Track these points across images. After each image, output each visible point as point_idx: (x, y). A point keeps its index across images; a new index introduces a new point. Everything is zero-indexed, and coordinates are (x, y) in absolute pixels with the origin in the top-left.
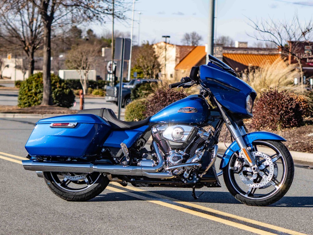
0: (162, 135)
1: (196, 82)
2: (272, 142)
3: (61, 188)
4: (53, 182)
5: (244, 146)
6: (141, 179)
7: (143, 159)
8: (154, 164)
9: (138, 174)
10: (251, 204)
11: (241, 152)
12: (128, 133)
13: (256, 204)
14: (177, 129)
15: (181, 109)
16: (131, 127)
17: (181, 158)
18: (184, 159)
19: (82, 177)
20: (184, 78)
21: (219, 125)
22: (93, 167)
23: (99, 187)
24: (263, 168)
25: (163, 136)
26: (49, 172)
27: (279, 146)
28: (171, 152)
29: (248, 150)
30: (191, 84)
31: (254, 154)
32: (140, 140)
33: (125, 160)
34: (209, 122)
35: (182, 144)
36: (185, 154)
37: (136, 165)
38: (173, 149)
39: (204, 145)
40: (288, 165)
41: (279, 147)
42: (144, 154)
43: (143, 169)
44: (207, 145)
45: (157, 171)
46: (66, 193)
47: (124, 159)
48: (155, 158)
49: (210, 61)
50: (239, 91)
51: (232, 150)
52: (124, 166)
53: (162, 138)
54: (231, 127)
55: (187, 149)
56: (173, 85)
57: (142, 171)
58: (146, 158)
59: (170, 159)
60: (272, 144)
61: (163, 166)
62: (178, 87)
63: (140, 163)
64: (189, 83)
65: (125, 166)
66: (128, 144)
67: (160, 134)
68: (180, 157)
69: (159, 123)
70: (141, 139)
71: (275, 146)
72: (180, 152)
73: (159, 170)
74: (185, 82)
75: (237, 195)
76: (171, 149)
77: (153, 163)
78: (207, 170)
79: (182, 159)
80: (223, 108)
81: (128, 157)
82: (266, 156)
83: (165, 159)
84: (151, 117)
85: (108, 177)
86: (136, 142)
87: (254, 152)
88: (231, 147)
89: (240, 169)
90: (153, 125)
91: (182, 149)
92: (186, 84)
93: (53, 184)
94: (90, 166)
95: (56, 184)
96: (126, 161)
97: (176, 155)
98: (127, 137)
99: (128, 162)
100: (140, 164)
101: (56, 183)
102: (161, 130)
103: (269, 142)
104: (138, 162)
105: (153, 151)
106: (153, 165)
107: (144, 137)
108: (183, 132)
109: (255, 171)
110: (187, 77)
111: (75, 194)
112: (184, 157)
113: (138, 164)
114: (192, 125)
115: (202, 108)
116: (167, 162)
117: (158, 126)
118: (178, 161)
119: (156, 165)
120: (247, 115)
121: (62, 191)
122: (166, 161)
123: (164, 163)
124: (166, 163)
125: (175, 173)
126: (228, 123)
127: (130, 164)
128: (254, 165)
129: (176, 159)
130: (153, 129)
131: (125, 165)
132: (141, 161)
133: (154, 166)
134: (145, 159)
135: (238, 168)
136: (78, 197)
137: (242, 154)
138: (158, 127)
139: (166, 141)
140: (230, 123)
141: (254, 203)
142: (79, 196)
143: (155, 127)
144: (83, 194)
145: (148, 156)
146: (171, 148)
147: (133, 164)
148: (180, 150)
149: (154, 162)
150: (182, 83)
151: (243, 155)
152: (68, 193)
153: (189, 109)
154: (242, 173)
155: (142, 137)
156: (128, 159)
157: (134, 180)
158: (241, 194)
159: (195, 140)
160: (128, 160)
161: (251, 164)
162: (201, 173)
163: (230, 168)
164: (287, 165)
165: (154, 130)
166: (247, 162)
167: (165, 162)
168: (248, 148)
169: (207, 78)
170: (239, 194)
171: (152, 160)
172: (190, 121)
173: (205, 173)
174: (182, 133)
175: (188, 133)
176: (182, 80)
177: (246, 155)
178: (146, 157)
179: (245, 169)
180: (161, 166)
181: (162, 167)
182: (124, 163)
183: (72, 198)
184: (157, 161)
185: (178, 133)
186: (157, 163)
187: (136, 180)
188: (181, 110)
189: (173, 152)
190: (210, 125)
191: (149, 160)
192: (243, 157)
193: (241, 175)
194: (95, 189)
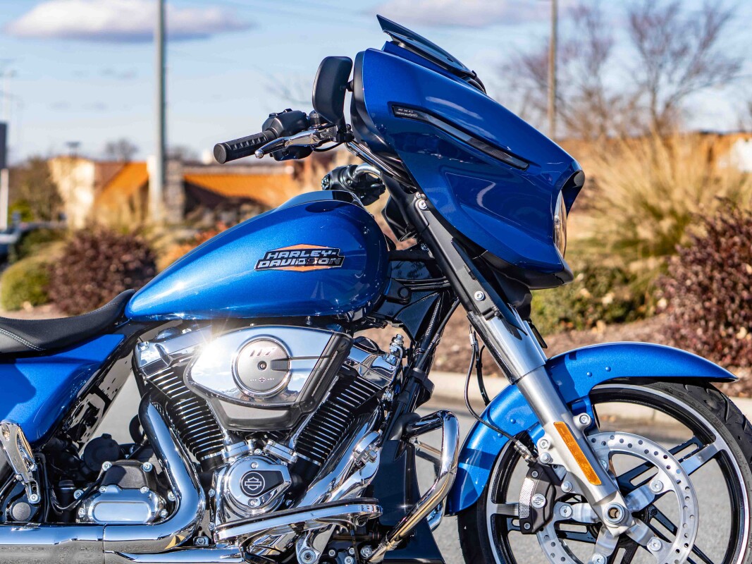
0: (185, 375)
1: (332, 132)
2: (677, 387)
5: (558, 413)
7: (103, 489)
8: (156, 510)
9: (82, 561)
11: (547, 436)
12: (30, 373)
14: (257, 347)
15: (269, 256)
16: (41, 346)
17: (281, 482)
18: (296, 480)
20: (280, 116)
21: (433, 319)
24: (642, 507)
25: (190, 379)
27: (711, 404)
28: (230, 451)
29: (580, 431)
30: (312, 142)
31: (605, 443)
32: (84, 403)
33: (21, 496)
35: (282, 413)
36: (293, 457)
37: (71, 518)
38: (239, 437)
39: (376, 411)
41: (712, 410)
42: (106, 466)
43: (104, 536)
44: (387, 415)
45: (172, 544)
47: (14, 492)
48: (159, 482)
49: (390, 39)
50: (525, 165)
51: (499, 430)
52: (13, 529)
53: (186, 389)
54: (496, 328)
55: (302, 434)
56: (232, 146)
57: (101, 546)
58: (115, 482)
59: (228, 482)
60: (679, 396)
61: (200, 517)
62: (257, 152)
63: (91, 508)
64: (306, 138)
65: (21, 529)
66: (30, 420)
67: (178, 372)
68: (278, 473)
69: (167, 321)
70: (93, 399)
71: (692, 406)
72: (273, 451)
73: (182, 538)
74: (283, 134)
76: (227, 438)
77: (152, 505)
78: (403, 532)
79: (287, 481)
80: (461, 241)
81: (32, 483)
82: (656, 453)
83: (207, 483)
84: (131, 295)
86: (66, 414)
87: (600, 438)
88: (494, 416)
89: (546, 515)
90: (141, 332)
91: (279, 432)
92: (293, 140)
96: (26, 501)
97: (258, 466)
98: (27, 391)
99: (32, 505)
100: (90, 513)
102: (183, 352)
103: (666, 390)
104: (80, 505)
105: (151, 448)
106: (149, 516)
107: (102, 387)
108: (288, 359)
109: (619, 524)
110: (289, 110)
112: (293, 469)
113: (81, 512)
114: (321, 324)
115: (357, 246)
116: (214, 497)
117: (163, 335)
118: (270, 493)
119: (164, 513)
120: (558, 274)
122: (211, 492)
123: (203, 503)
124: (210, 504)
125: (258, 548)
126: (482, 310)
127: (42, 516)
128: (612, 496)
129: (261, 483)
130: (143, 348)
131: (19, 525)
132: (95, 501)
133: (157, 519)
134: (113, 489)
135: (533, 512)
137: (551, 447)
138: (161, 340)
139: (202, 402)
140: (490, 310)
143: (152, 341)
145: (124, 472)
146: (230, 433)
147: (56, 513)
148: (270, 442)
149: (156, 499)
150: (270, 139)
151: (554, 450)
153: (309, 251)
154: (550, 528)
155: (94, 389)
156: (34, 491)
159: (335, 392)
160: (34, 498)
161: (596, 492)
162: (374, 545)
163: (492, 508)
165: (148, 354)
166: (575, 484)
167: (207, 497)
168: (577, 419)
169: (394, 106)
171: (144, 490)
172: (310, 306)
173: (391, 545)
174: (282, 365)
175: (312, 364)
176: (268, 126)
177: (573, 450)
178: (116, 477)
179: (565, 511)
180: (190, 521)
181: (194, 524)
182: (18, 510)
184: (170, 495)
185: (262, 364)
186: (170, 506)
188: (271, 259)
189: (243, 450)
190: (394, 322)
191: (130, 494)
192: (557, 460)
193: (549, 543)
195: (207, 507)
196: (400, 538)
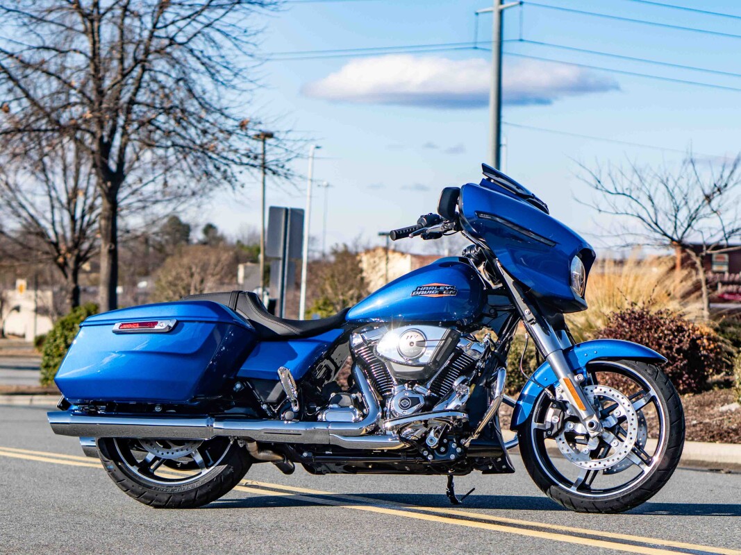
0: (374, 350)
1: (452, 225)
2: (632, 362)
3: (140, 478)
4: (120, 464)
5: (566, 373)
6: (327, 452)
7: (331, 406)
8: (357, 417)
9: (319, 439)
10: (585, 508)
11: (561, 386)
12: (295, 346)
13: (597, 508)
14: (409, 334)
15: (419, 289)
16: (301, 333)
17: (419, 402)
18: (427, 403)
19: (187, 450)
20: (426, 217)
21: (508, 325)
22: (215, 425)
23: (228, 473)
24: (613, 425)
25: (376, 351)
26: (111, 439)
27: (649, 371)
28: (396, 389)
29: (577, 383)
30: (441, 230)
31: (592, 391)
32: (323, 364)
33: (290, 409)
34: (486, 320)
35: (421, 369)
36: (428, 393)
37: (314, 419)
38: (401, 382)
39: (474, 372)
40: (670, 415)
41: (649, 374)
42: (333, 395)
43: (330, 428)
44: (479, 374)
45: (364, 432)
46: (150, 487)
47: (286, 407)
48: (359, 405)
49: (486, 178)
50: (553, 244)
51: (539, 384)
52: (285, 422)
53: (375, 357)
54: (536, 329)
55: (434, 382)
56: (399, 232)
57: (328, 432)
58: (337, 403)
59: (393, 404)
60: (633, 368)
61: (378, 420)
62: (410, 235)
63: (324, 416)
64: (438, 228)
65: (289, 422)
66: (295, 370)
67: (371, 348)
68: (418, 399)
69: (368, 323)
70: (327, 362)
71: (639, 372)
72: (418, 389)
73: (368, 430)
74: (427, 226)
75: (553, 487)
76: (395, 383)
77: (355, 415)
78: (480, 429)
79: (422, 403)
80: (517, 283)
81: (295, 401)
82: (618, 396)
83: (383, 405)
84: (349, 309)
85: (250, 450)
86: (313, 368)
87: (590, 388)
88: (536, 377)
89: (559, 427)
90: (354, 328)
91: (422, 382)
92: (430, 229)
93: (119, 467)
94: (208, 422)
95: (127, 468)
96: (292, 410)
97: (407, 394)
98: (293, 355)
99: (295, 412)
100: (324, 418)
101: (128, 465)
102: (373, 339)
103: (626, 364)
104: (319, 414)
105: (356, 388)
106: (353, 418)
107: (332, 356)
108: (424, 341)
109: (594, 430)
110: (431, 214)
111: (173, 490)
112: (426, 398)
113: (319, 417)
114: (445, 325)
115: (468, 287)
116: (386, 412)
117: (365, 330)
118: (415, 408)
119: (361, 419)
120: (573, 302)
121: (140, 484)
122: (385, 409)
123: (380, 414)
124: (384, 416)
125: (407, 435)
126: (528, 320)
127: (299, 417)
128: (591, 416)
129: (409, 403)
130: (354, 336)
131: (288, 420)
132: (327, 411)
133: (357, 421)
134: (336, 406)
135: (552, 425)
136: (178, 498)
137: (563, 391)
138: (364, 332)
139: (383, 365)
140: (532, 319)
141: (592, 506)
142: (182, 494)
143: (358, 333)
144: (191, 491)
145: (341, 398)
146: (397, 380)
147: (307, 416)
148: (416, 385)
149: (357, 412)
150: (420, 228)
151: (564, 393)
152: (156, 488)
153: (439, 287)
154: (563, 436)
155: (328, 357)
156: (296, 405)
157: (311, 454)
158: (560, 484)
159: (452, 361)
160: (296, 409)
161: (584, 414)
162: (466, 437)
163: (535, 425)
164: (668, 415)
165: (356, 340)
166: (574, 411)
167: (383, 412)
168: (576, 377)
169: (479, 213)
170: (557, 485)
171: (351, 407)
172: (440, 316)
173: (475, 436)
174: (421, 344)
175: (436, 343)
176: (420, 221)
177: (572, 392)
178: (337, 400)
179: (570, 426)
180: (373, 422)
181: (375, 423)
182: (287, 415)
183: (166, 499)
184: (365, 410)
185: (411, 343)
186: (364, 416)
187: (314, 454)
188: (419, 291)
189: (402, 388)
190: (488, 327)
191: (344, 408)
192: (565, 399)
193: (561, 442)
194: (219, 479)
195: (383, 417)
196: (479, 433)
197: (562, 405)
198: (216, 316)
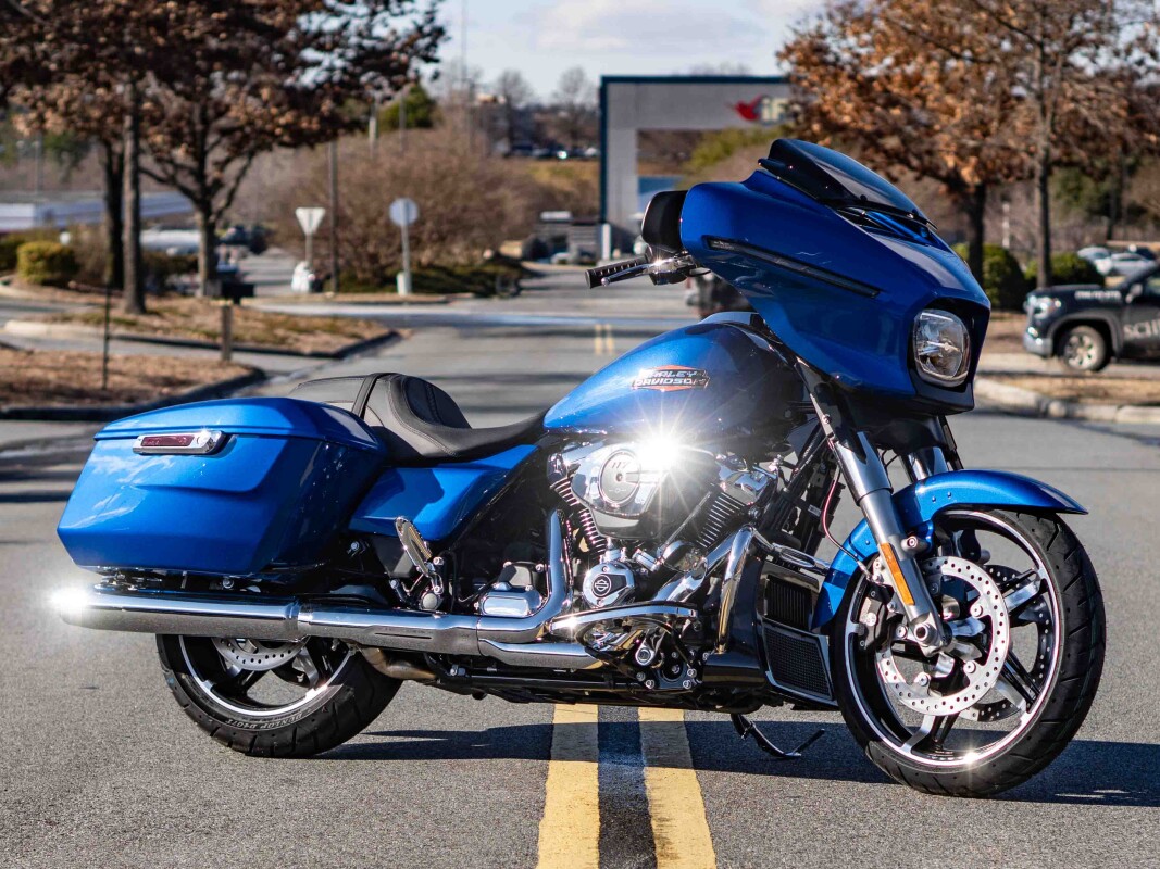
2: (1011, 515)
3: (212, 702)
4: (183, 676)
5: (890, 531)
6: (489, 669)
7: (497, 585)
9: (463, 645)
10: (924, 786)
11: (880, 559)
12: (443, 476)
13: (942, 787)
14: (618, 458)
16: (458, 453)
19: (289, 652)
23: (346, 698)
24: (976, 633)
26: (177, 636)
28: (607, 557)
31: (938, 567)
33: (431, 589)
35: (636, 522)
36: (656, 565)
37: (469, 611)
40: (1067, 619)
41: (1037, 538)
42: (507, 564)
43: (479, 626)
46: (224, 719)
50: (874, 293)
51: (857, 551)
58: (506, 580)
60: (1013, 524)
63: (483, 601)
68: (623, 577)
71: (1022, 533)
72: (639, 559)
75: (873, 744)
76: (609, 545)
77: (533, 603)
79: (630, 586)
81: (436, 576)
82: (980, 579)
85: (371, 661)
87: (937, 561)
89: (877, 634)
93: (182, 682)
94: (288, 611)
95: (194, 683)
97: (607, 570)
98: (437, 493)
99: (437, 596)
100: (481, 605)
101: (197, 680)
103: (1002, 518)
104: (478, 598)
106: (527, 610)
108: (638, 472)
109: (929, 643)
111: (258, 727)
113: (477, 604)
117: (568, 447)
118: (615, 595)
121: (210, 712)
126: (828, 433)
127: (448, 606)
128: (924, 616)
129: (607, 586)
132: (488, 595)
134: (503, 586)
135: (866, 630)
136: (267, 741)
137: (882, 568)
138: (566, 452)
140: (833, 434)
141: (933, 783)
142: (272, 733)
144: (286, 728)
145: (515, 571)
146: (613, 541)
147: (458, 604)
148: (639, 551)
151: (885, 571)
152: (234, 721)
156: (438, 584)
157: (462, 672)
158: (885, 740)
160: (437, 590)
161: (911, 612)
163: (850, 627)
164: (1063, 617)
166: (897, 603)
168: (904, 542)
169: (711, 239)
170: (879, 740)
171: (529, 588)
173: (720, 649)
174: (634, 477)
177: (893, 570)
178: (509, 575)
182: (427, 601)
183: (249, 741)
185: (619, 476)
187: (469, 672)
191: (516, 590)
192: (888, 581)
194: (330, 709)
196: (722, 643)
197: (885, 594)
198: (288, 425)
